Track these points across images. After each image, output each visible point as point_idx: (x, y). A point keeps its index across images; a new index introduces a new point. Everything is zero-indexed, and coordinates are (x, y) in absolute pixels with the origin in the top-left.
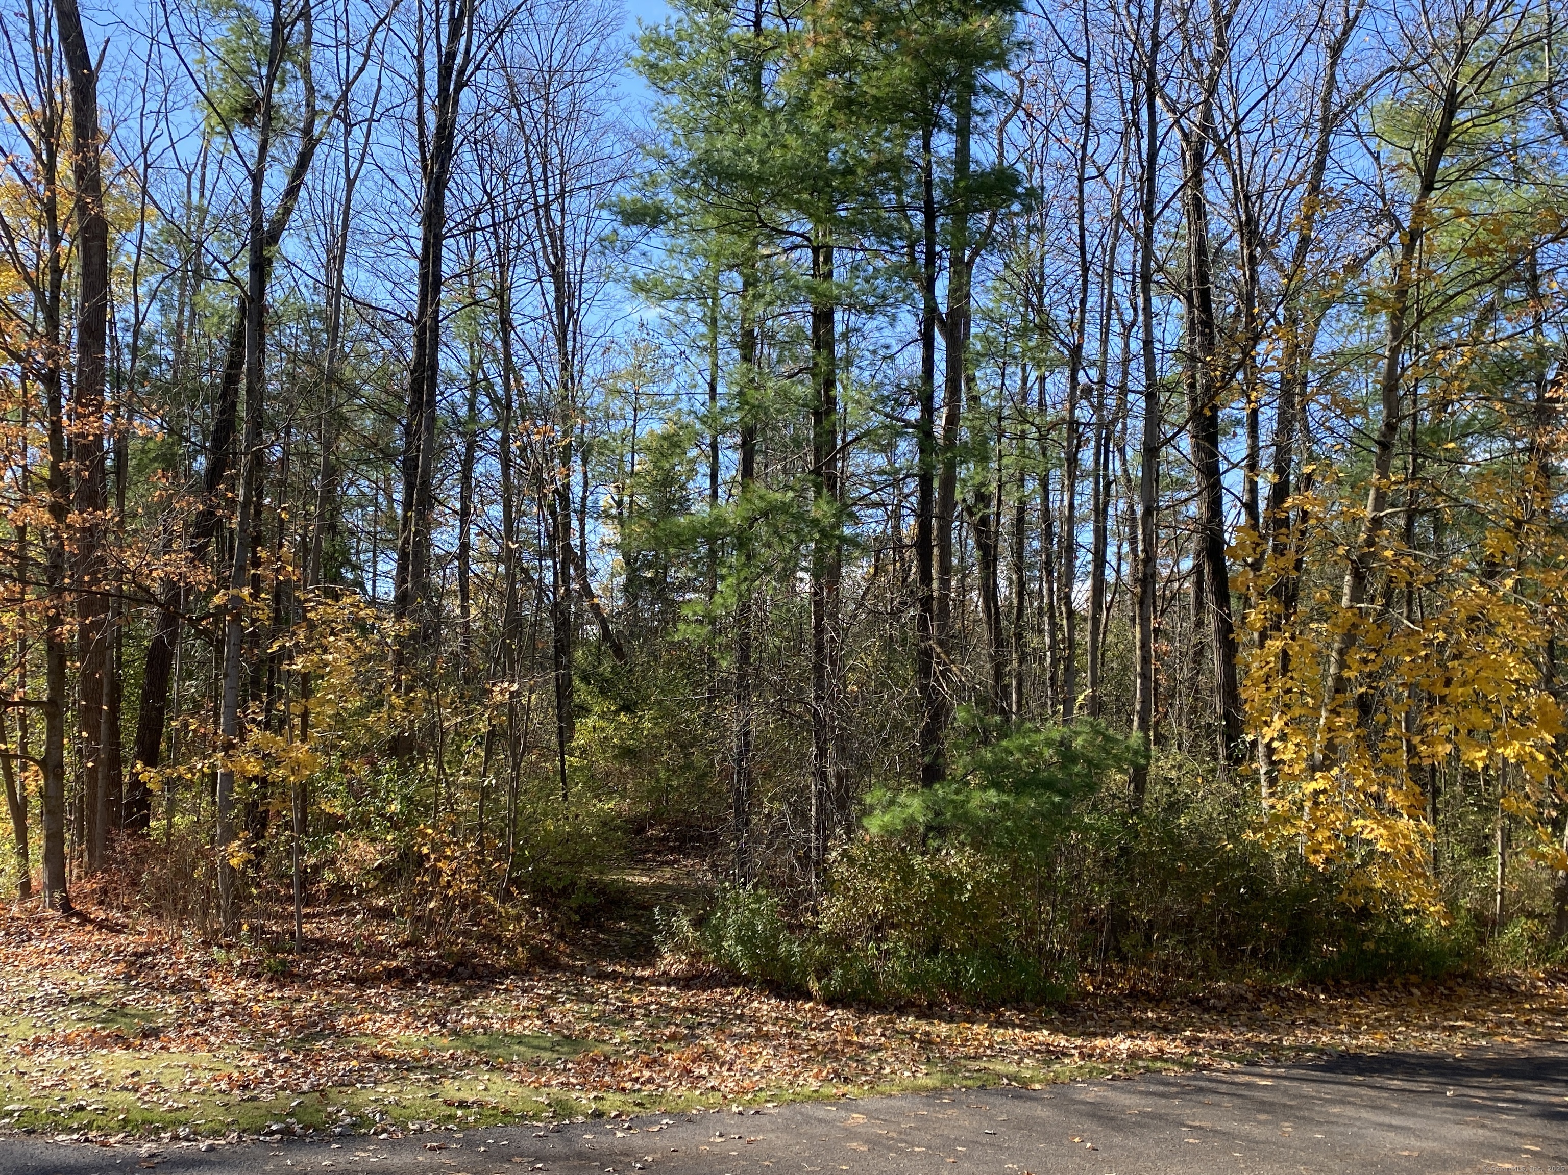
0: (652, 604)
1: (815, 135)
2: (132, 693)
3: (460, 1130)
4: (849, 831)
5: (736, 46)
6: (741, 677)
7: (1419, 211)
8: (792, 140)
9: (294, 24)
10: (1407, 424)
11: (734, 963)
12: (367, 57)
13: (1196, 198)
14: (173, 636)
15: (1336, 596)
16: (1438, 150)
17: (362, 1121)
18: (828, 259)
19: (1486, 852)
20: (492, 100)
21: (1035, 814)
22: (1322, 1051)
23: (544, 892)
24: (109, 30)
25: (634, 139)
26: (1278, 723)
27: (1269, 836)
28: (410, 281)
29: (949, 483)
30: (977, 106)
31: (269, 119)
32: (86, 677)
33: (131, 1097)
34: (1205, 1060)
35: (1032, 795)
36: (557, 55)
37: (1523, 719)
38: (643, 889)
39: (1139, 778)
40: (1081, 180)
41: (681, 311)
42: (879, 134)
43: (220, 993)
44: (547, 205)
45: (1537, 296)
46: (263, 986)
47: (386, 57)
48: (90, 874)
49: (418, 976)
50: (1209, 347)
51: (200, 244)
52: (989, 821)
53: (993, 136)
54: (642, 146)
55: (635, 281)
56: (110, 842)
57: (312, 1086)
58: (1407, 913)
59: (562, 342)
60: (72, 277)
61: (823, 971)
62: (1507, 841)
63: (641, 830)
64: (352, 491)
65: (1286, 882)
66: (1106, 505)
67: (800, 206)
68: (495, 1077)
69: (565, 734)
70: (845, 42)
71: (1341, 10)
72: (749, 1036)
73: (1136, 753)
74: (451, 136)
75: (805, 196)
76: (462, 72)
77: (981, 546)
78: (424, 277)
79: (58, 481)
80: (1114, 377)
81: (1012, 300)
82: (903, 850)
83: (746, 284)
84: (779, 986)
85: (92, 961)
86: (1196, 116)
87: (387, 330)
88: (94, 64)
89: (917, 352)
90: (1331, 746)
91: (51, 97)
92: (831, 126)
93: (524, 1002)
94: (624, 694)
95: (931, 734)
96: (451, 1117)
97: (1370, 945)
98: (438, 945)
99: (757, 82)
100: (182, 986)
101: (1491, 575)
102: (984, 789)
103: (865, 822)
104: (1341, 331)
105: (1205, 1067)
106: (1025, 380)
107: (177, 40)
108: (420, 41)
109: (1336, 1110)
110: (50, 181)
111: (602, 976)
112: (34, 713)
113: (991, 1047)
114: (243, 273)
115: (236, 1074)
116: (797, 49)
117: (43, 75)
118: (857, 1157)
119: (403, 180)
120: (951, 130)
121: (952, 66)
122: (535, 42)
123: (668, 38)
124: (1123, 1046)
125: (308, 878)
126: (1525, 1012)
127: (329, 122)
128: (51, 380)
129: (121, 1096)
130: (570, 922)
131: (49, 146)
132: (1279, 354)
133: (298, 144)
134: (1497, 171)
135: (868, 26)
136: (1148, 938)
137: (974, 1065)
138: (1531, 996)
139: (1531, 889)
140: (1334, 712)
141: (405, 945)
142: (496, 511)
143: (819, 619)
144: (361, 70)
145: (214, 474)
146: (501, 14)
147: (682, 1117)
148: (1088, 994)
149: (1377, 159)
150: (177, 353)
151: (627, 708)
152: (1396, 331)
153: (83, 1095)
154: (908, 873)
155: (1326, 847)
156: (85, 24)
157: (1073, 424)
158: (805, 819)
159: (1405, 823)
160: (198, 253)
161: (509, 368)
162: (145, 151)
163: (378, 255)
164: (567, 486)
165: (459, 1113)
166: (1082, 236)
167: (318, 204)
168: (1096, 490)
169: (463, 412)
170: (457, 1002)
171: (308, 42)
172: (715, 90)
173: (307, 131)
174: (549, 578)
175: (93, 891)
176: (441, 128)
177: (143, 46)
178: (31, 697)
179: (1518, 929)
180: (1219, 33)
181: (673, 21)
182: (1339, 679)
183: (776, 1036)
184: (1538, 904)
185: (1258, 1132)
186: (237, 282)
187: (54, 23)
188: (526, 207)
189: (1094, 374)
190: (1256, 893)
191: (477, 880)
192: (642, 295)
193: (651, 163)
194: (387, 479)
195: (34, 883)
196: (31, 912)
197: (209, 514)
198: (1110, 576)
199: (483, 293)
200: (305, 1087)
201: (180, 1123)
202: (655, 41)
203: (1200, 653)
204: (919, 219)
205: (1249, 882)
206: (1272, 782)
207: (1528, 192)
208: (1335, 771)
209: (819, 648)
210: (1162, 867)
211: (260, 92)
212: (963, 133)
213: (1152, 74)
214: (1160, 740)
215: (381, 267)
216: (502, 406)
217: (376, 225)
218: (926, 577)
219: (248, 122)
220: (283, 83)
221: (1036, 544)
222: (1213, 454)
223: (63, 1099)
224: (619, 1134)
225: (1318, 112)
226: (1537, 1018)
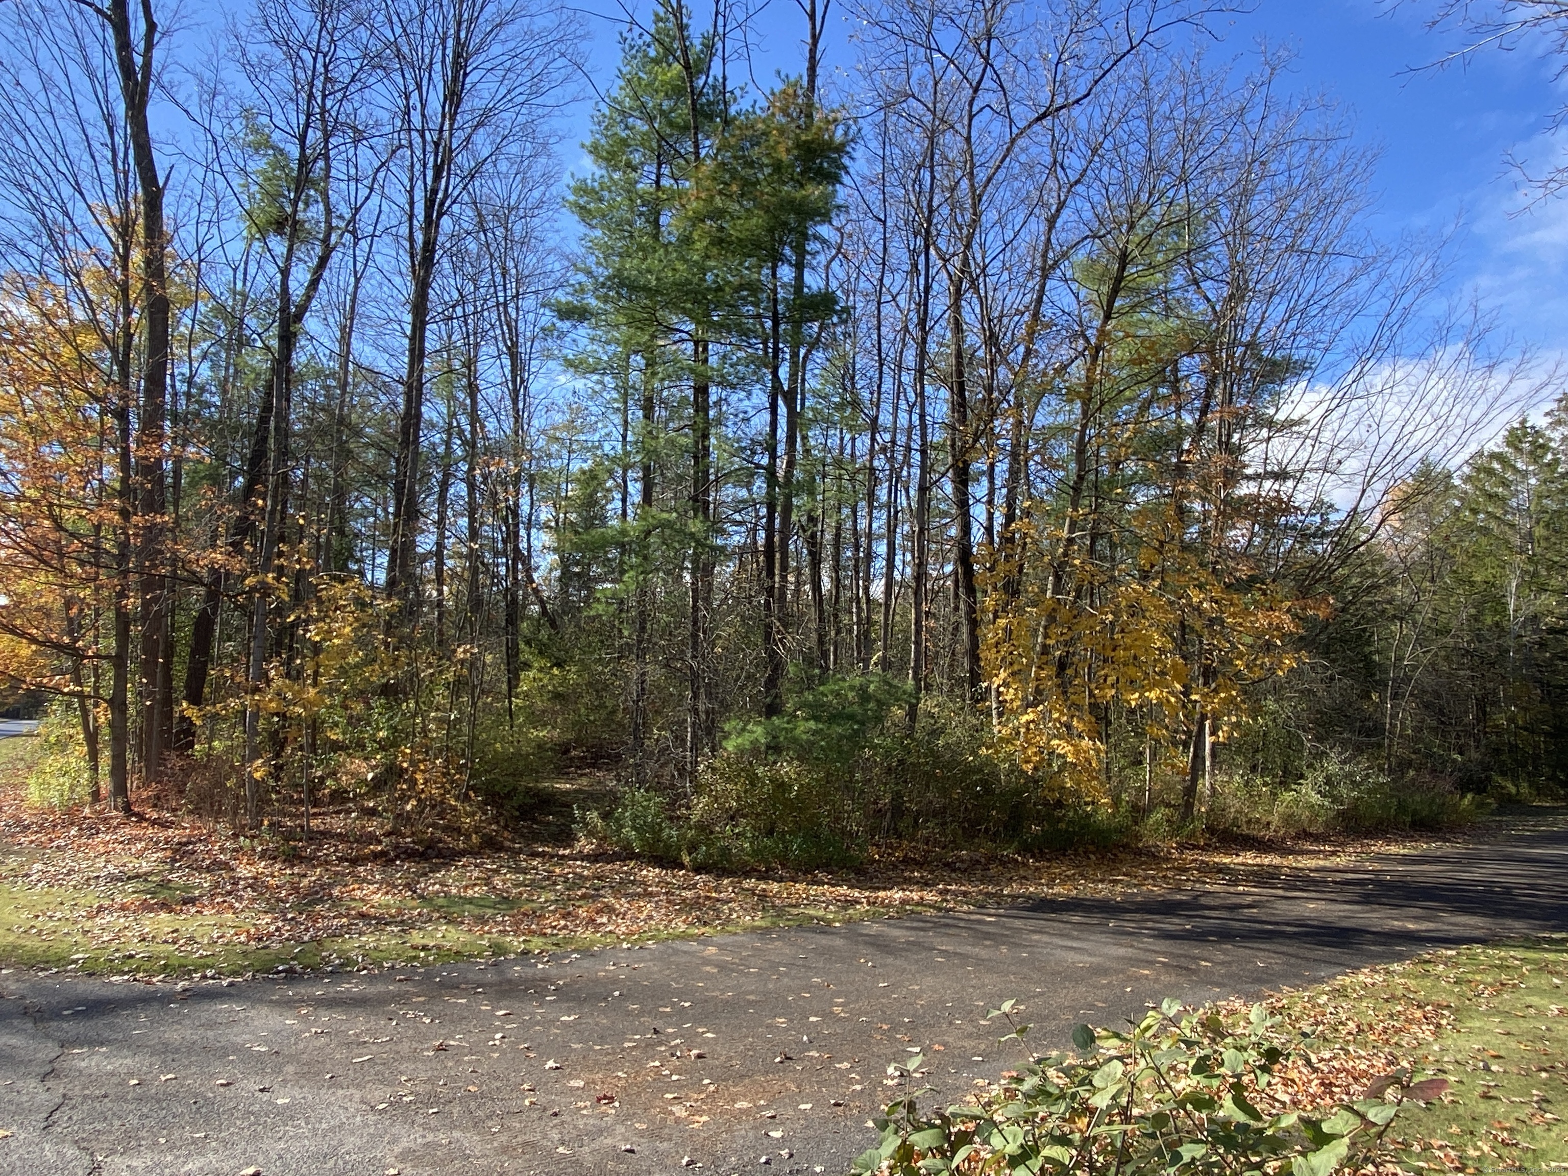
0: (579, 590)
1: (696, 262)
2: (183, 651)
3: (422, 966)
4: (713, 750)
5: (641, 197)
6: (640, 642)
7: (1102, 333)
8: (680, 266)
9: (315, 161)
10: (1092, 477)
11: (629, 843)
12: (371, 189)
13: (956, 320)
14: (215, 609)
15: (1044, 592)
16: (1114, 293)
17: (349, 962)
18: (705, 349)
19: (1141, 763)
20: (465, 225)
21: (841, 737)
22: (1029, 898)
23: (493, 795)
24: (173, 160)
25: (569, 260)
26: (1003, 675)
27: (997, 752)
28: (403, 354)
29: (788, 509)
30: (808, 248)
31: (294, 230)
32: (146, 637)
33: (171, 948)
34: (951, 905)
35: (839, 725)
36: (514, 197)
37: (1163, 673)
38: (567, 793)
39: (912, 713)
40: (879, 303)
41: (600, 382)
42: (741, 264)
43: (244, 871)
44: (505, 305)
45: (1177, 392)
46: (277, 866)
47: (386, 190)
48: (146, 784)
49: (397, 857)
50: (963, 420)
51: (242, 320)
52: (808, 741)
53: (821, 270)
54: (574, 265)
55: (566, 359)
56: (163, 761)
57: (312, 939)
58: (1087, 804)
59: (515, 402)
60: (140, 339)
61: (693, 848)
62: (1154, 755)
63: (567, 751)
64: (357, 506)
65: (1009, 782)
66: (896, 526)
67: (685, 312)
68: (450, 928)
69: (513, 683)
70: (718, 198)
71: (1055, 194)
72: (639, 895)
73: (910, 695)
74: (434, 251)
75: (689, 305)
76: (442, 204)
77: (810, 553)
78: (412, 351)
79: (126, 491)
80: (901, 439)
81: (834, 384)
82: (751, 763)
83: (647, 365)
84: (661, 859)
85: (146, 849)
86: (957, 261)
87: (386, 388)
88: (161, 184)
89: (766, 416)
90: (1038, 691)
91: (127, 207)
92: (708, 257)
93: (476, 874)
94: (557, 654)
95: (771, 683)
96: (416, 958)
97: (1063, 826)
98: (413, 834)
99: (656, 224)
100: (216, 866)
101: (1145, 578)
102: (807, 720)
103: (724, 743)
104: (1050, 413)
105: (951, 910)
106: (842, 439)
107: (225, 169)
108: (411, 180)
109: (1036, 937)
110: (125, 268)
111: (534, 855)
112: (105, 664)
113: (807, 898)
114: (274, 343)
115: (253, 931)
116: (684, 201)
117: (121, 190)
118: (709, 977)
119: (397, 280)
120: (790, 264)
121: (792, 219)
122: (498, 185)
123: (593, 189)
124: (897, 896)
125: (314, 786)
126: (1162, 870)
127: (342, 236)
128: (122, 415)
129: (163, 947)
130: (512, 817)
131: (125, 243)
132: (1009, 427)
133: (319, 250)
134: (1154, 308)
135: (734, 188)
136: (916, 821)
137: (795, 911)
138: (1167, 860)
139: (1169, 788)
140: (1040, 668)
141: (388, 834)
142: (464, 522)
143: (695, 601)
144: (367, 198)
145: (249, 491)
146: (473, 164)
147: (586, 952)
148: (875, 861)
149: (1077, 297)
150: (223, 400)
151: (559, 665)
152: (1085, 413)
153: (136, 948)
154: (753, 780)
155: (1034, 759)
156: (155, 154)
157: (872, 470)
158: (684, 740)
159: (1086, 743)
160: (241, 328)
161: (474, 419)
162: (199, 250)
163: (379, 334)
164: (517, 505)
165: (422, 954)
166: (879, 343)
167: (334, 295)
168: (889, 516)
169: (441, 450)
170: (426, 874)
171: (328, 176)
172: (627, 227)
173: (326, 241)
174: (503, 570)
175: (149, 797)
176: (426, 243)
177: (199, 172)
178: (104, 653)
179: (1158, 815)
180: (974, 206)
181: (597, 177)
182: (1045, 647)
183: (658, 894)
184: (1172, 798)
185: (984, 953)
186: (268, 348)
187: (131, 152)
188: (490, 304)
189: (887, 437)
190: (988, 790)
191: (443, 787)
192: (572, 370)
193: (581, 277)
194: (385, 498)
195: (103, 792)
196: (101, 812)
197: (244, 518)
198: (897, 576)
199: (457, 364)
200: (306, 938)
201: (208, 967)
202: (582, 189)
203: (956, 629)
204: (769, 324)
205: (985, 783)
206: (1000, 715)
207: (1173, 323)
208: (1041, 707)
209: (695, 623)
210: (926, 773)
211: (289, 210)
212: (799, 267)
213: (928, 232)
214: (928, 687)
215: (381, 343)
216: (470, 445)
217: (377, 312)
218: (771, 574)
219: (280, 230)
220: (307, 204)
221: (849, 554)
222: (965, 494)
223: (117, 950)
224: (540, 966)
225: (1039, 263)
226: (1170, 874)
